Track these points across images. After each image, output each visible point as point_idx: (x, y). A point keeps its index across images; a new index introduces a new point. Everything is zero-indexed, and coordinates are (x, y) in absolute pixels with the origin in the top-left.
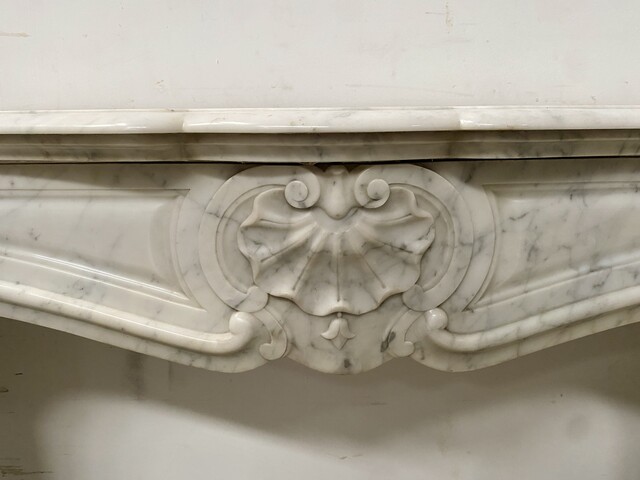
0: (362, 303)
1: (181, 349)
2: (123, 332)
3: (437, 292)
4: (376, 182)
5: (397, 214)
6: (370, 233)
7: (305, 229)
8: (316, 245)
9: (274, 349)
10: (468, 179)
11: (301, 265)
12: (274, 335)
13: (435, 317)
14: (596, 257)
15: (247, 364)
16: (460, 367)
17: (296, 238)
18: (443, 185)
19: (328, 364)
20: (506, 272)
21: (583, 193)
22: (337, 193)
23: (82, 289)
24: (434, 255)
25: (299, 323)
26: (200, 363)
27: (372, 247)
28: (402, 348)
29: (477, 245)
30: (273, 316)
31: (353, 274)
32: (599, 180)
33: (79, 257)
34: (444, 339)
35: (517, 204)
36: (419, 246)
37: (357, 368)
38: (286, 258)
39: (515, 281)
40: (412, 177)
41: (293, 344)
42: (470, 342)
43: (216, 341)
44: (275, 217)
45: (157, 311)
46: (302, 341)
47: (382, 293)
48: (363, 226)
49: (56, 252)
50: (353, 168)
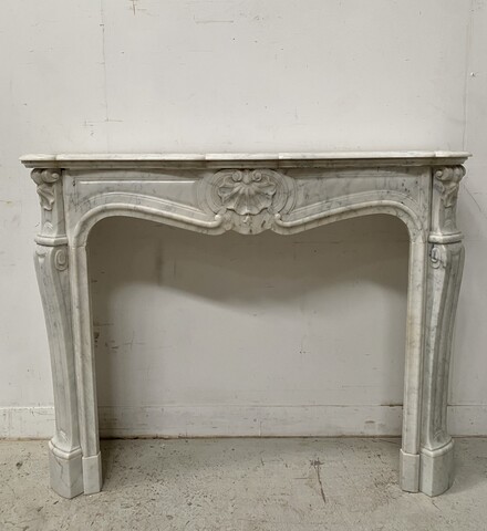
0: (255, 211)
1: (199, 226)
2: (182, 221)
3: (278, 207)
4: (258, 174)
5: (265, 183)
6: (256, 188)
7: (238, 187)
8: (241, 192)
9: (228, 227)
10: (285, 174)
11: (237, 199)
12: (228, 222)
13: (277, 215)
14: (327, 198)
15: (220, 232)
16: (286, 233)
17: (236, 190)
18: (277, 175)
19: (245, 231)
20: (299, 203)
21: (322, 178)
22: (247, 177)
23: (168, 208)
24: (276, 196)
25: (236, 217)
26: (205, 232)
27: (257, 193)
28: (268, 226)
29: (288, 194)
30: (228, 215)
31: (253, 202)
32: (324, 175)
33: (168, 198)
34: (280, 222)
35: (300, 182)
36: (271, 193)
37: (254, 233)
38: (232, 197)
39: (302, 206)
40: (269, 173)
41: (234, 225)
42: (288, 224)
43: (210, 224)
44: (229, 184)
45: (192, 215)
46: (237, 224)
47: (261, 208)
48: (255, 186)
49: (160, 197)
50: (251, 170)
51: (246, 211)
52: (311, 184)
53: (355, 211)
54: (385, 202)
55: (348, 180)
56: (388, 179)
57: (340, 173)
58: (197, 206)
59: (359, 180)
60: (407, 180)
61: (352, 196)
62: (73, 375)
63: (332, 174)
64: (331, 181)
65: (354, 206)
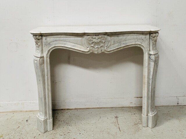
0: (99, 47)
1: (83, 51)
2: (78, 50)
3: (106, 46)
4: (100, 36)
5: (102, 39)
6: (100, 41)
7: (94, 40)
8: (95, 42)
9: (91, 51)
10: (108, 36)
11: (94, 43)
12: (91, 50)
13: (106, 48)
14: (120, 42)
15: (89, 53)
16: (108, 53)
17: (94, 41)
18: (106, 36)
19: (96, 53)
20: (112, 44)
22: (97, 37)
23: (74, 46)
24: (105, 42)
25: (94, 49)
26: (84, 53)
27: (100, 42)
28: (103, 51)
29: (109, 41)
30: (91, 48)
31: (98, 44)
32: (119, 35)
33: (73, 43)
34: (107, 50)
35: (112, 38)
36: (104, 42)
37: (99, 53)
38: (93, 43)
39: (113, 45)
40: (103, 36)
41: (93, 51)
42: (109, 50)
43: (86, 51)
44: (92, 39)
45: (81, 48)
46: (94, 51)
47: (101, 46)
48: (99, 40)
49: (71, 43)
50: (98, 35)
51: (97, 47)
52: (115, 38)
53: (128, 46)
54: (137, 43)
55: (126, 37)
56: (137, 36)
57: (124, 35)
58: (82, 45)
59: (129, 37)
60: (143, 37)
61: (127, 42)
62: (45, 95)
63: (121, 35)
64: (121, 37)
65: (128, 44)
